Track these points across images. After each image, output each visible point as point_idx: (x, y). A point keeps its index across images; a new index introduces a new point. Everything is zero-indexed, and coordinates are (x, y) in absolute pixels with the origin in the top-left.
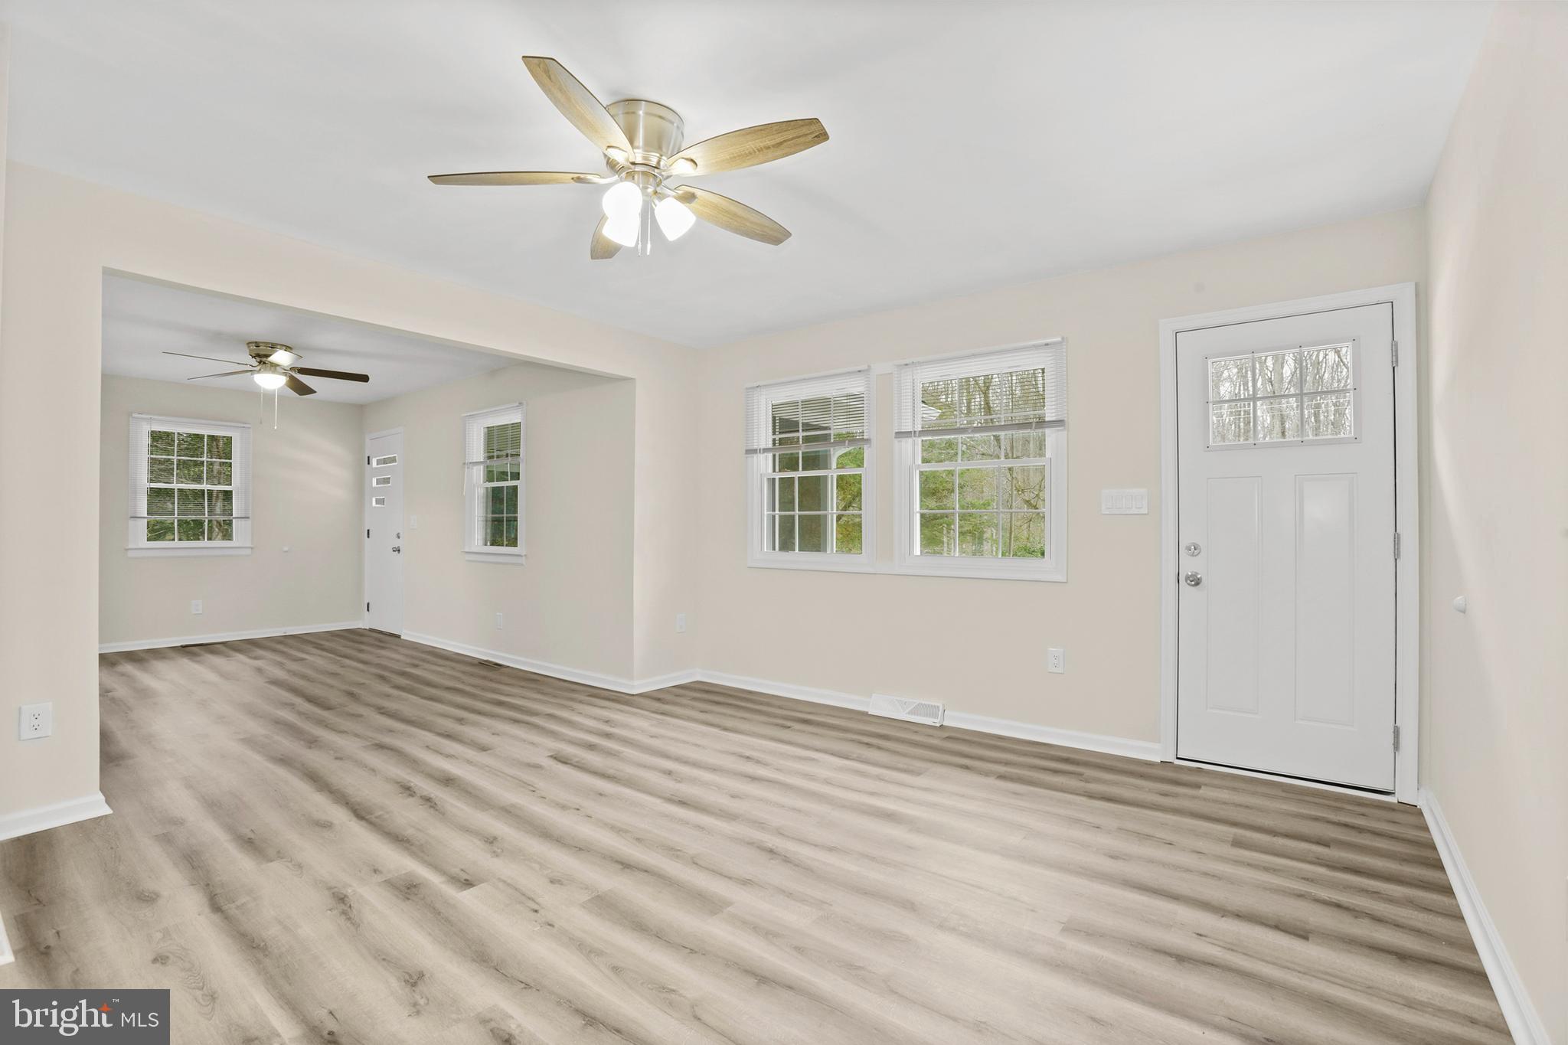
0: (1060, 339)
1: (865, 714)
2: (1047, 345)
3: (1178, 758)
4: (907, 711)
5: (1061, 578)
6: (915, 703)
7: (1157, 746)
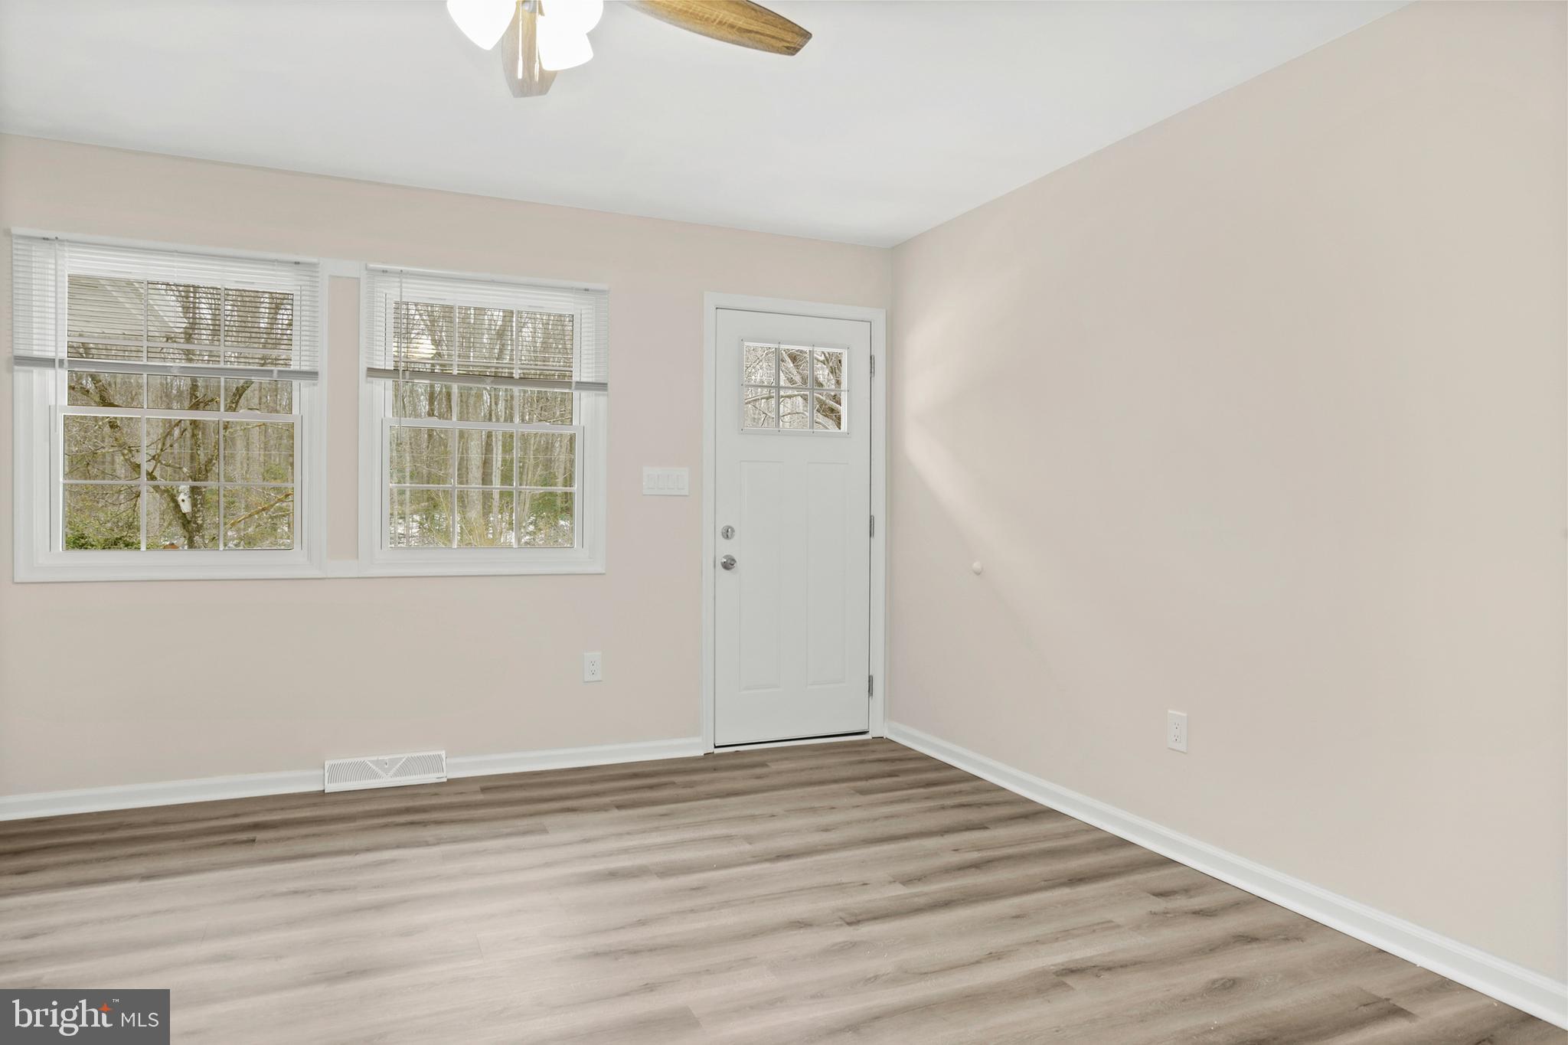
1: (322, 793)
3: (716, 747)
4: (391, 773)
5: (598, 568)
6: (401, 759)
7: (697, 740)
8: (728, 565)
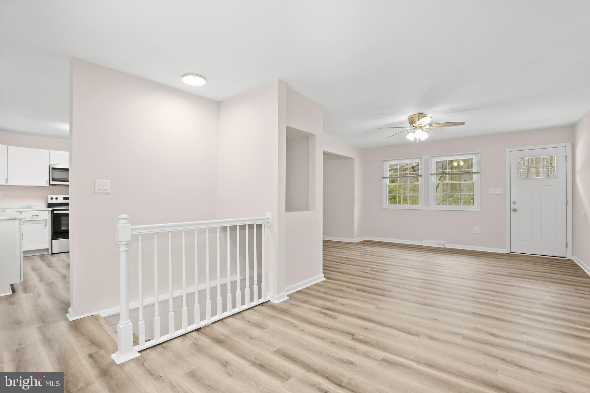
0: (479, 152)
1: (422, 246)
2: (475, 153)
3: (510, 252)
4: (434, 244)
5: (478, 210)
6: (436, 242)
7: (505, 250)
8: (515, 210)
